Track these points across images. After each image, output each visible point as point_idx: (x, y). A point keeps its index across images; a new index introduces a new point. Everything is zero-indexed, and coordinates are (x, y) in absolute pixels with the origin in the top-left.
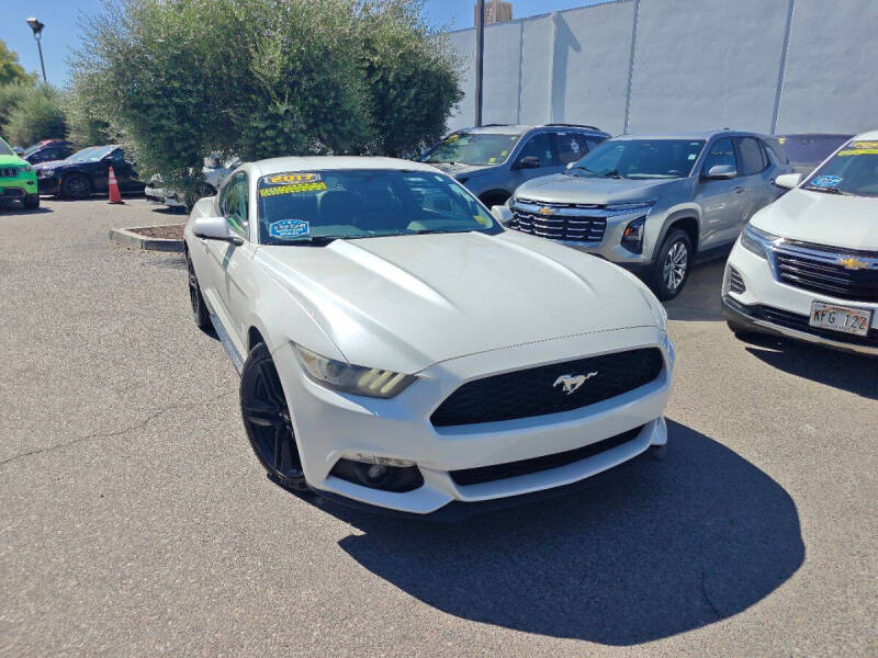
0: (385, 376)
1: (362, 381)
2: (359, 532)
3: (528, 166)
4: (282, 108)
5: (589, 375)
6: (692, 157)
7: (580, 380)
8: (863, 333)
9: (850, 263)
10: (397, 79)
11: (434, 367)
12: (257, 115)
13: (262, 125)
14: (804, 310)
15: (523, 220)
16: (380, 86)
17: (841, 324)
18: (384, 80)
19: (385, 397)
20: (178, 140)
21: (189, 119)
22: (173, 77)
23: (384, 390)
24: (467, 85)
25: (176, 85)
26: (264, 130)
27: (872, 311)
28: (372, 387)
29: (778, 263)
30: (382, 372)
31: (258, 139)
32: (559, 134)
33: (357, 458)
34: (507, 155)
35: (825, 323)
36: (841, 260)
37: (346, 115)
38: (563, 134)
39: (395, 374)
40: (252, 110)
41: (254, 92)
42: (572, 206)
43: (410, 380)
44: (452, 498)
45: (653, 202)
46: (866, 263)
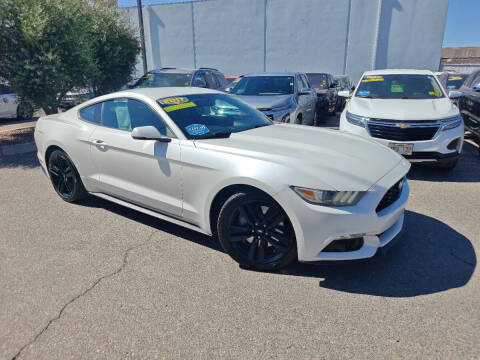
0: (348, 194)
1: (336, 199)
2: (323, 279)
4: (50, 57)
6: (292, 84)
8: (410, 154)
9: (403, 126)
10: (108, 39)
11: (374, 185)
12: (27, 61)
19: (351, 205)
23: (349, 201)
27: (413, 144)
28: (342, 201)
29: (370, 129)
30: (346, 192)
31: (28, 75)
33: (342, 239)
36: (398, 125)
39: (353, 192)
43: (362, 194)
44: (378, 246)
45: (289, 106)
46: (408, 126)
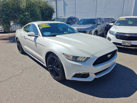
0: (83, 58)
1: (78, 59)
3: (69, 23)
4: (27, 13)
5: (111, 54)
6: (95, 21)
8: (130, 45)
10: (45, 9)
11: (93, 55)
12: (21, 15)
13: (23, 17)
14: (121, 42)
16: (42, 10)
17: (127, 44)
19: (83, 62)
20: (6, 20)
21: (8, 16)
22: (4, 8)
23: (83, 60)
24: (55, 10)
25: (5, 9)
26: (23, 18)
27: (131, 42)
28: (81, 60)
29: (116, 36)
30: (82, 57)
31: (22, 19)
32: (72, 18)
33: (79, 73)
34: (65, 21)
35: (124, 44)
36: (126, 35)
37: (37, 15)
39: (85, 57)
40: (20, 14)
41: (20, 11)
42: (81, 29)
43: (88, 58)
44: (95, 78)
45: (93, 28)
46: (130, 35)
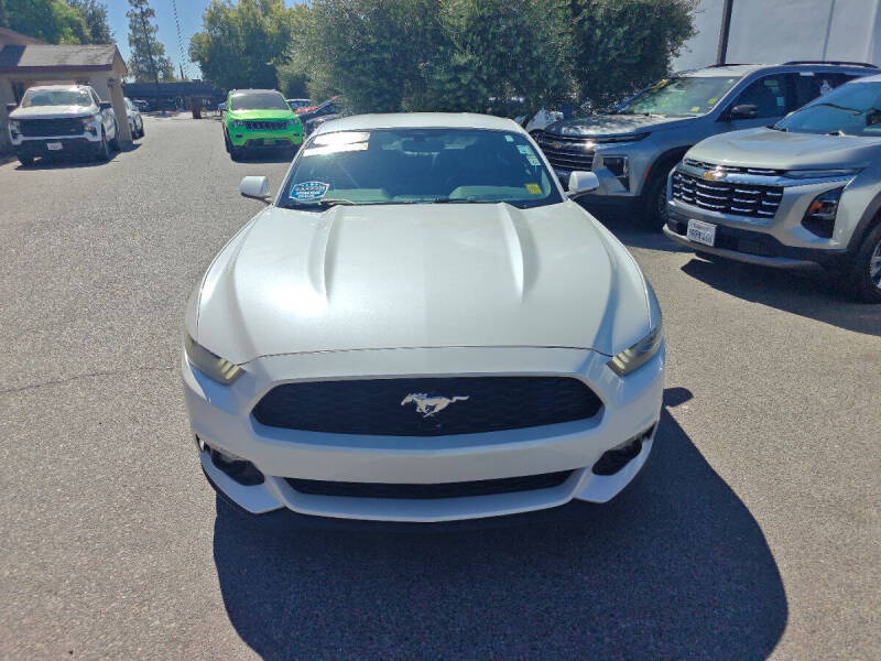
3: (742, 116)
4: (462, 58)
5: (455, 399)
7: (441, 403)
10: (606, 16)
12: (442, 67)
15: (687, 185)
16: (586, 26)
18: (591, 18)
23: (227, 377)
26: (448, 83)
28: (223, 370)
32: (802, 74)
34: (715, 103)
38: (811, 74)
40: (436, 62)
